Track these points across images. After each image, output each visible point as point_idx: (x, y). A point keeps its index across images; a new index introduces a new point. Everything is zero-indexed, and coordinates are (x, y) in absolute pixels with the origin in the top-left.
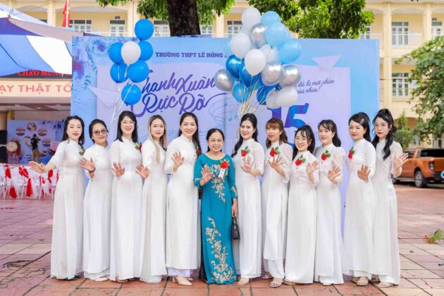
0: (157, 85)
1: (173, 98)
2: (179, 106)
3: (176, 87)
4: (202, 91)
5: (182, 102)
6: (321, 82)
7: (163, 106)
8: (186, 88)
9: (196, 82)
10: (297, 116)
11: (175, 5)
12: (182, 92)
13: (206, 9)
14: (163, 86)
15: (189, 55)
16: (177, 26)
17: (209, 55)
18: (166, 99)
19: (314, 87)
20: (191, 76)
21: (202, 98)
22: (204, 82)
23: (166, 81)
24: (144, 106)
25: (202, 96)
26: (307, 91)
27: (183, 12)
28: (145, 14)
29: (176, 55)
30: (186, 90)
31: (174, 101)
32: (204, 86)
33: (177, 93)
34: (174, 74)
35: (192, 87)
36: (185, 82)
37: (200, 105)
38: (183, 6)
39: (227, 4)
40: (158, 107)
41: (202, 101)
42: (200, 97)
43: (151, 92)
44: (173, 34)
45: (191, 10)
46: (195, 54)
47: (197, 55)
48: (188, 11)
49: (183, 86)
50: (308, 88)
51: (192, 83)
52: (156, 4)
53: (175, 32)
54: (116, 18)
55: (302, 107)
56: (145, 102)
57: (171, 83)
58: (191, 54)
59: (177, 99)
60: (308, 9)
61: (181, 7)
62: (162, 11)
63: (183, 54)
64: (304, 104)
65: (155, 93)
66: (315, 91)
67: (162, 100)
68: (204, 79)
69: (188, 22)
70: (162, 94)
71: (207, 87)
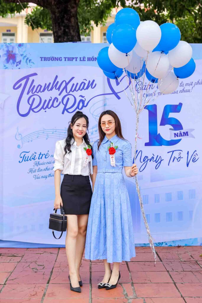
0: (41, 87)
1: (56, 98)
2: (62, 107)
3: (59, 89)
4: (83, 93)
5: (65, 102)
6: (194, 83)
7: (47, 107)
8: (68, 90)
9: (77, 84)
10: (171, 115)
11: (58, 15)
12: (64, 93)
13: (86, 20)
14: (47, 87)
15: (70, 59)
16: (60, 34)
17: (89, 59)
18: (50, 100)
19: (187, 88)
20: (73, 78)
21: (83, 99)
22: (85, 84)
23: (50, 83)
24: (29, 106)
25: (83, 97)
26: (181, 92)
27: (66, 21)
28: (31, 25)
29: (59, 59)
30: (68, 91)
31: (57, 101)
32: (85, 88)
33: (60, 95)
34: (57, 77)
35: (74, 89)
36: (67, 84)
37: (81, 105)
38: (65, 15)
39: (104, 15)
40: (42, 107)
41: (83, 102)
42: (81, 98)
43: (36, 93)
44: (56, 41)
45: (73, 20)
46: (76, 58)
47: (78, 59)
48: (69, 20)
49: (66, 87)
50: (182, 88)
51: (73, 84)
52: (42, 17)
53: (58, 39)
54: (7, 31)
55: (176, 106)
56: (30, 103)
57: (55, 85)
58: (73, 59)
59: (60, 100)
60: (176, 20)
61: (64, 17)
62: (47, 22)
63: (65, 58)
64: (178, 104)
65: (39, 94)
66: (189, 91)
67: (46, 101)
68: (85, 81)
69: (70, 31)
70: (46, 96)
71: (87, 88)
